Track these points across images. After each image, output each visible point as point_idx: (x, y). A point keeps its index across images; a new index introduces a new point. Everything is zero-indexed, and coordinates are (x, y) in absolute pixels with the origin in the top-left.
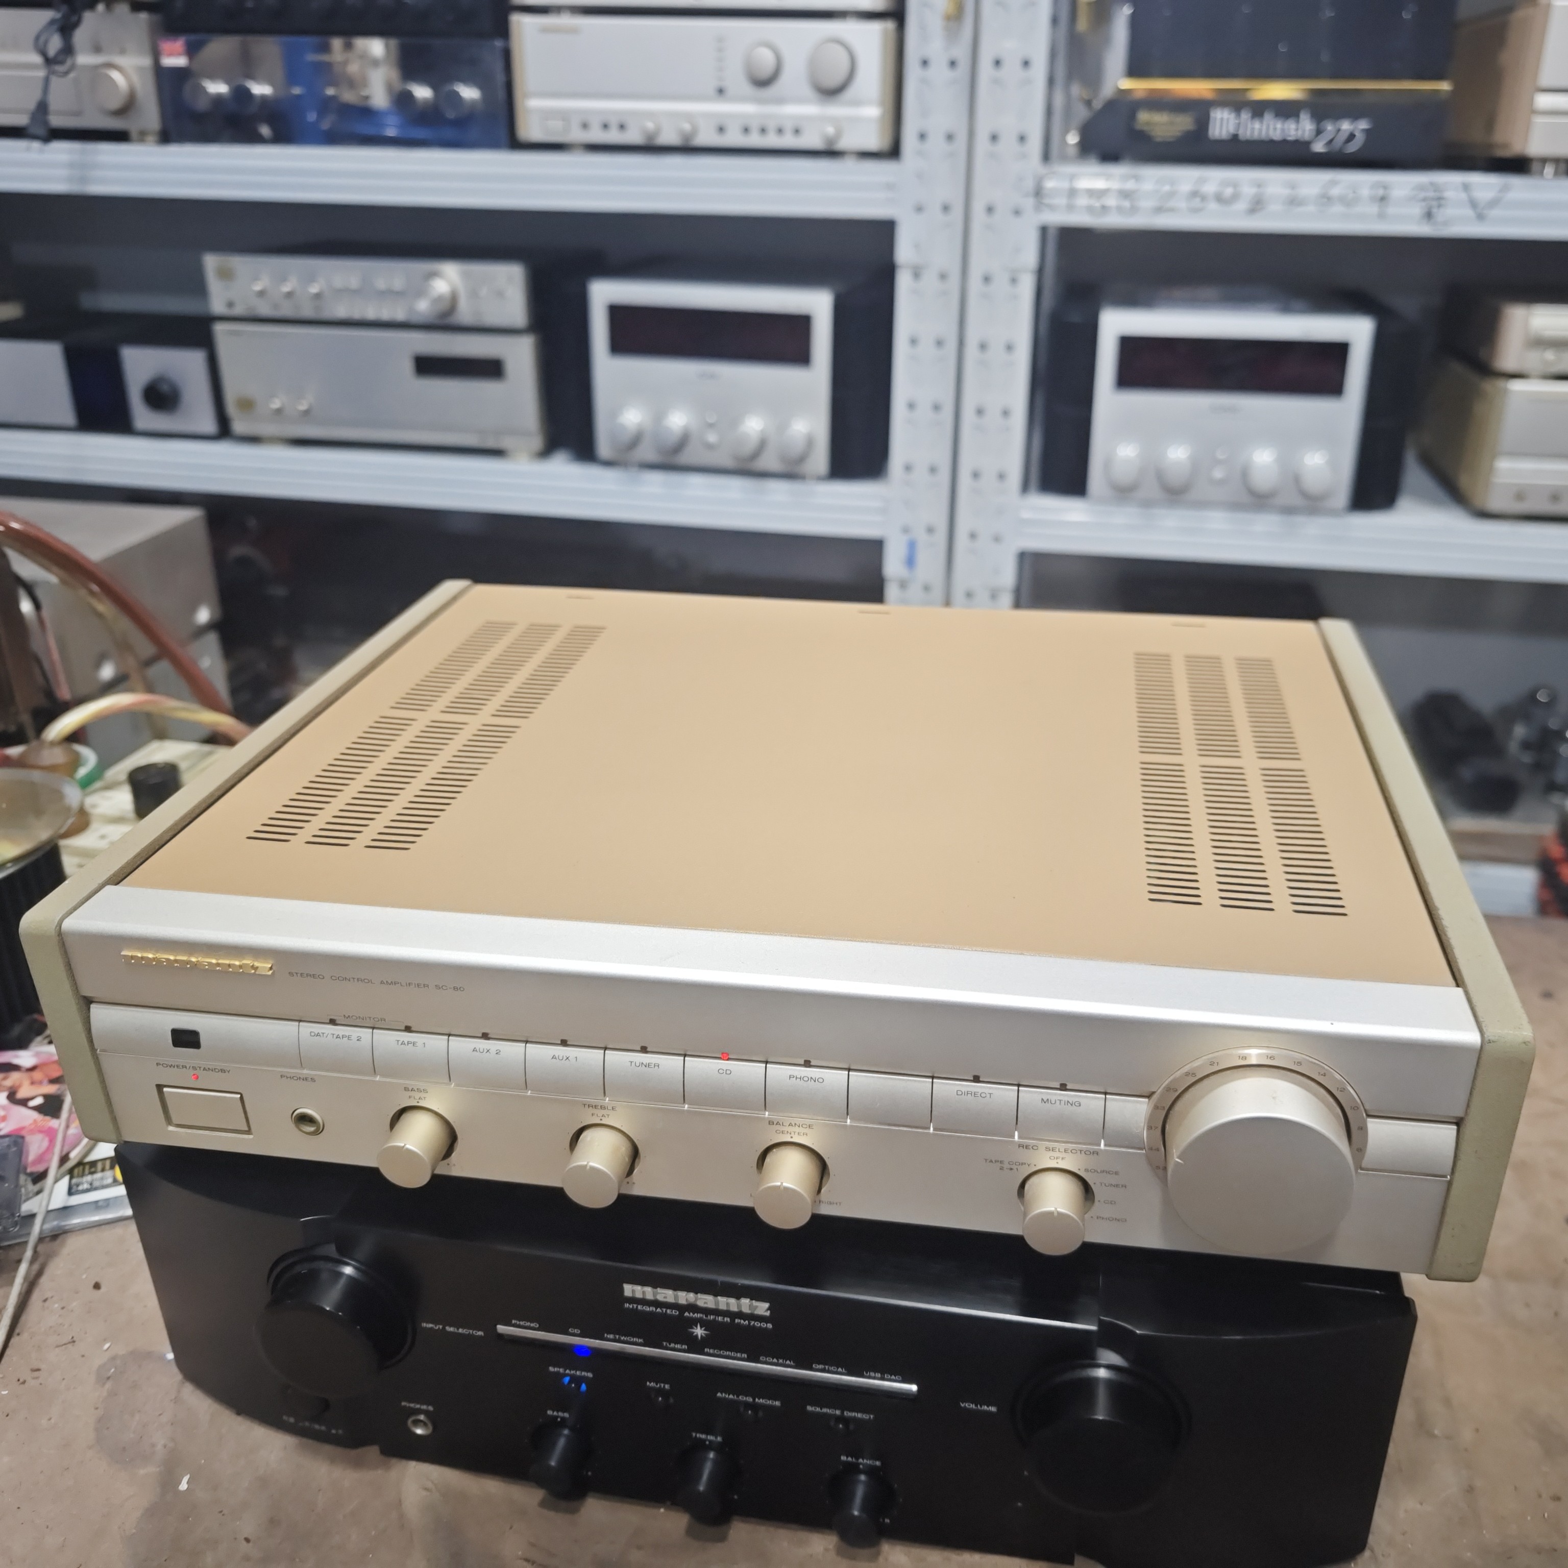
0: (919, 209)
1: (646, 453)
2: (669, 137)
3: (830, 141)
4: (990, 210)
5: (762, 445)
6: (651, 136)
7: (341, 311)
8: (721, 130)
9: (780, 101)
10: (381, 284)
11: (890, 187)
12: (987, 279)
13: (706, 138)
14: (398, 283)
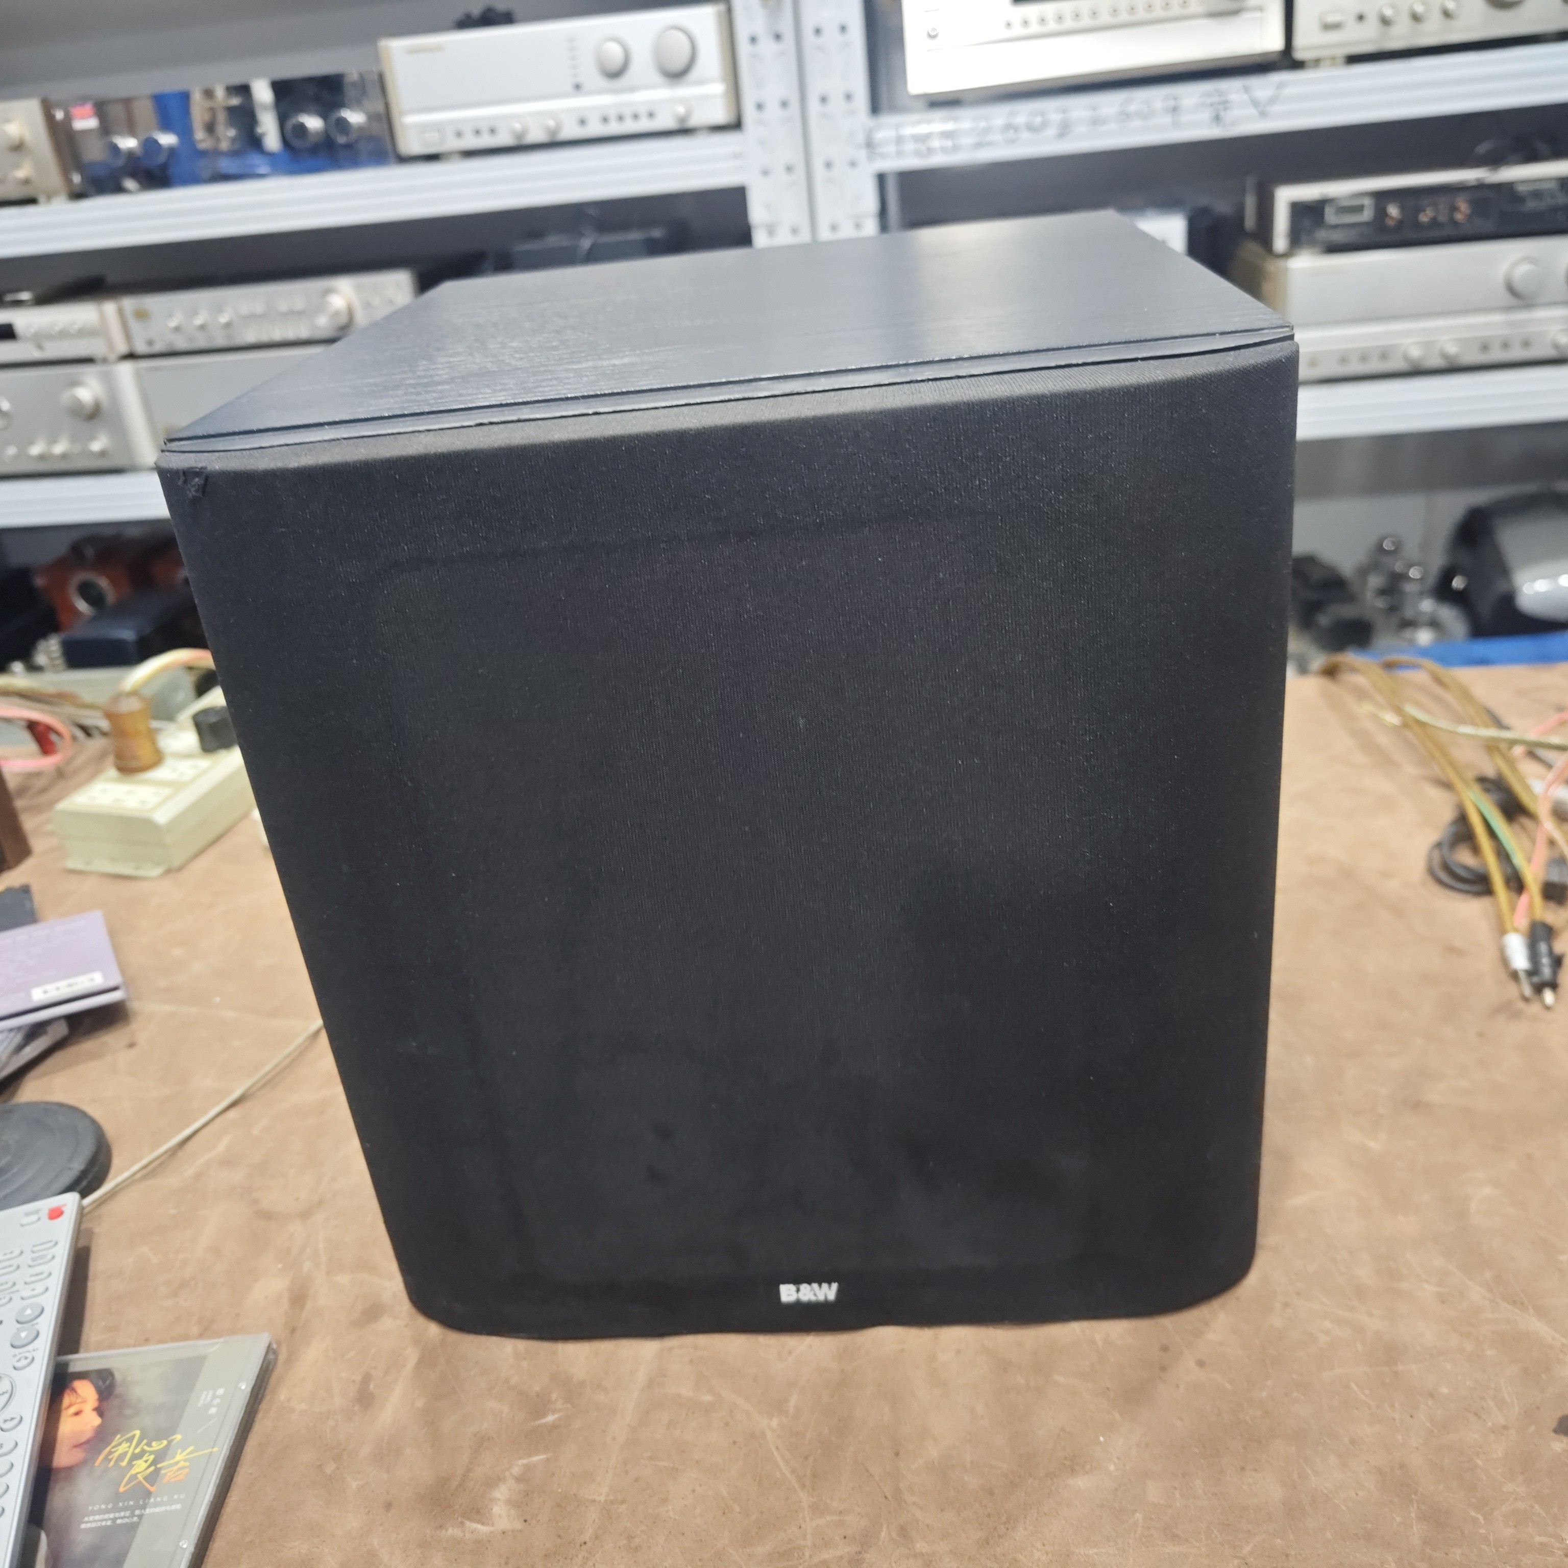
0: (765, 173)
2: (536, 135)
3: (682, 120)
4: (828, 165)
6: (520, 136)
7: (251, 337)
8: (582, 122)
9: (632, 89)
10: (283, 307)
11: (736, 156)
12: (834, 228)
13: (570, 131)
14: (299, 304)
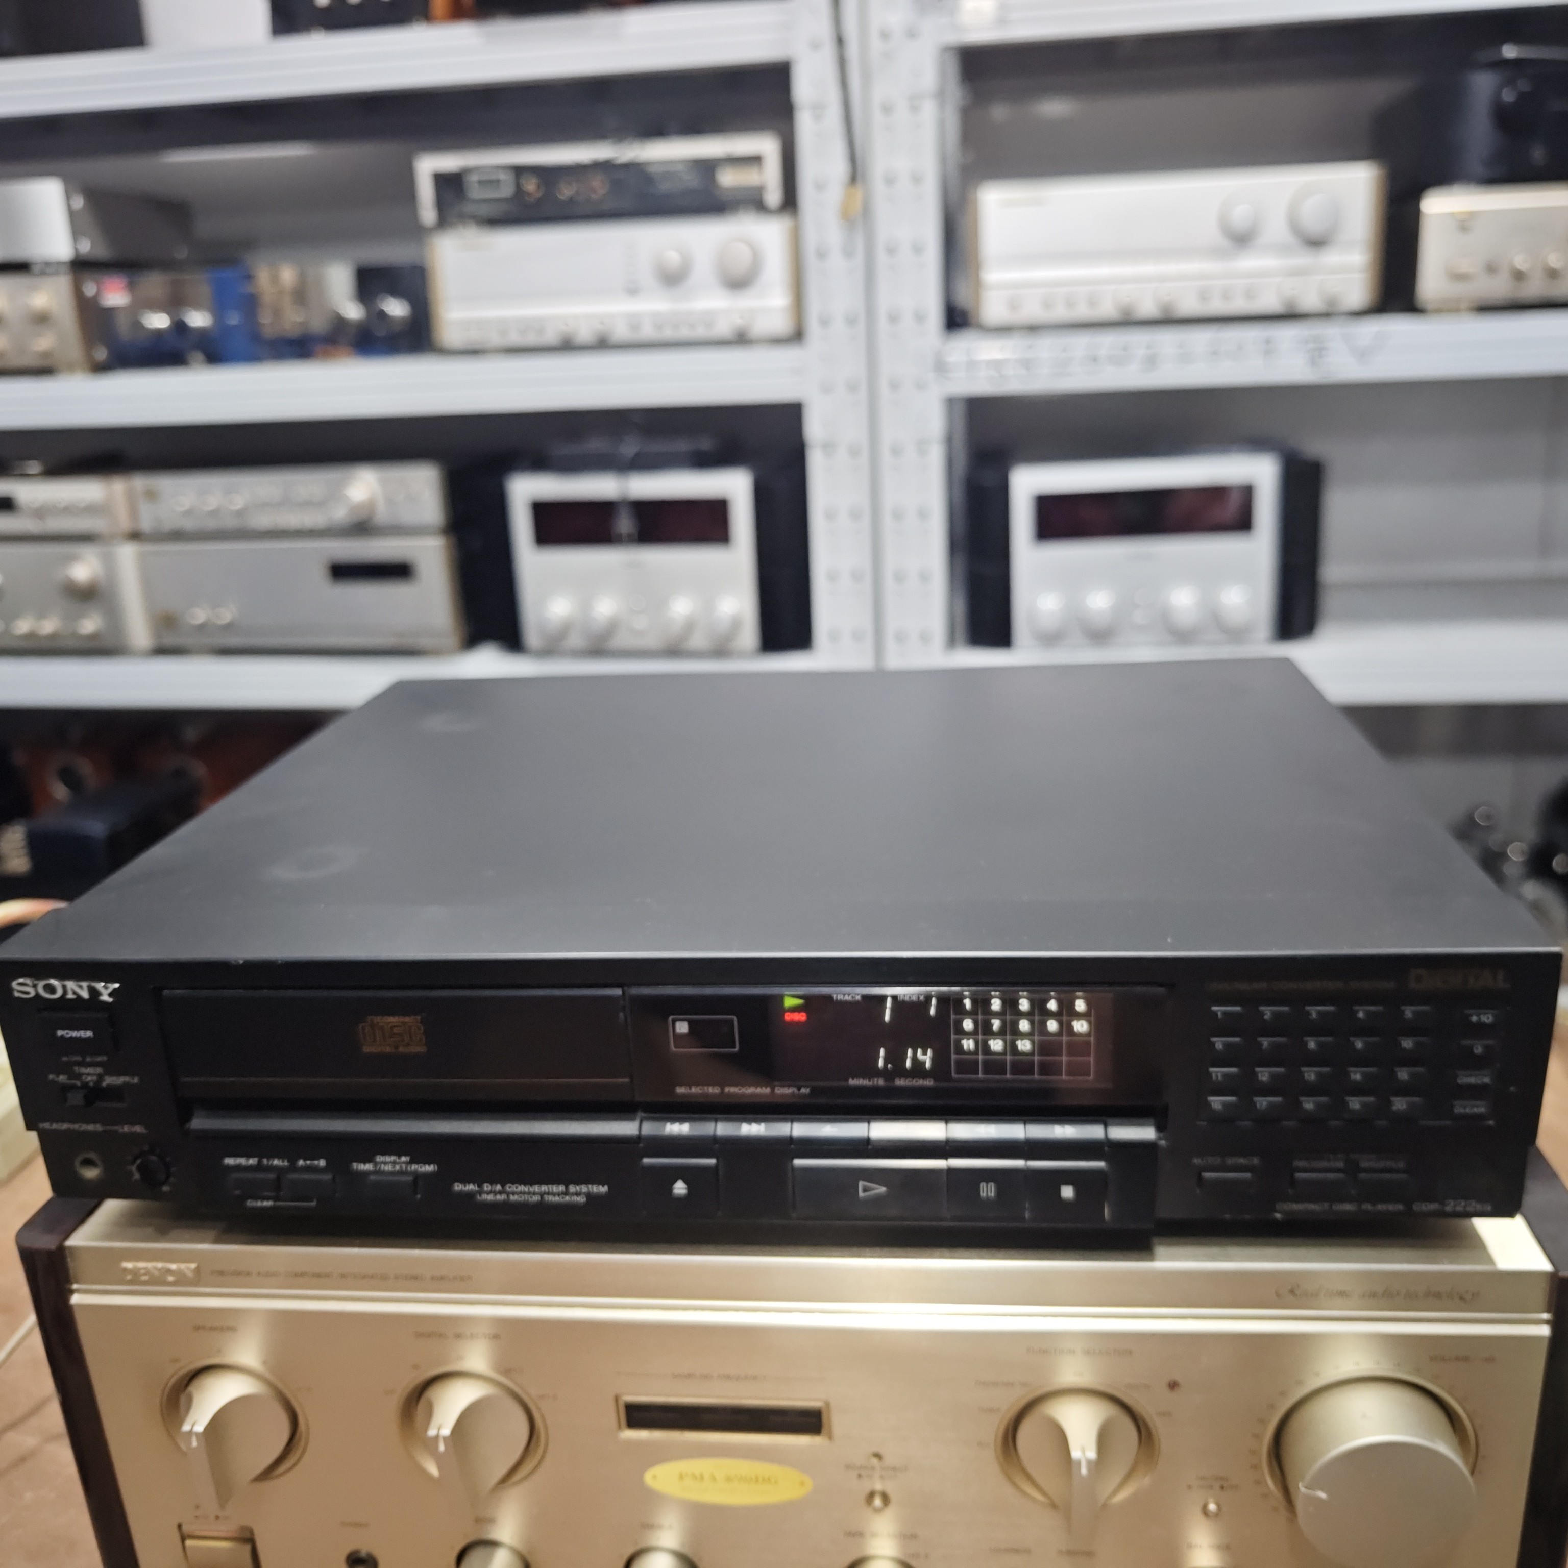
0: (827, 389)
1: (575, 641)
2: (584, 334)
3: (740, 329)
4: (895, 386)
5: (690, 626)
6: (567, 334)
7: (264, 521)
8: (635, 326)
9: (693, 296)
10: (302, 495)
11: (797, 372)
12: (897, 451)
13: (621, 333)
14: (317, 493)
